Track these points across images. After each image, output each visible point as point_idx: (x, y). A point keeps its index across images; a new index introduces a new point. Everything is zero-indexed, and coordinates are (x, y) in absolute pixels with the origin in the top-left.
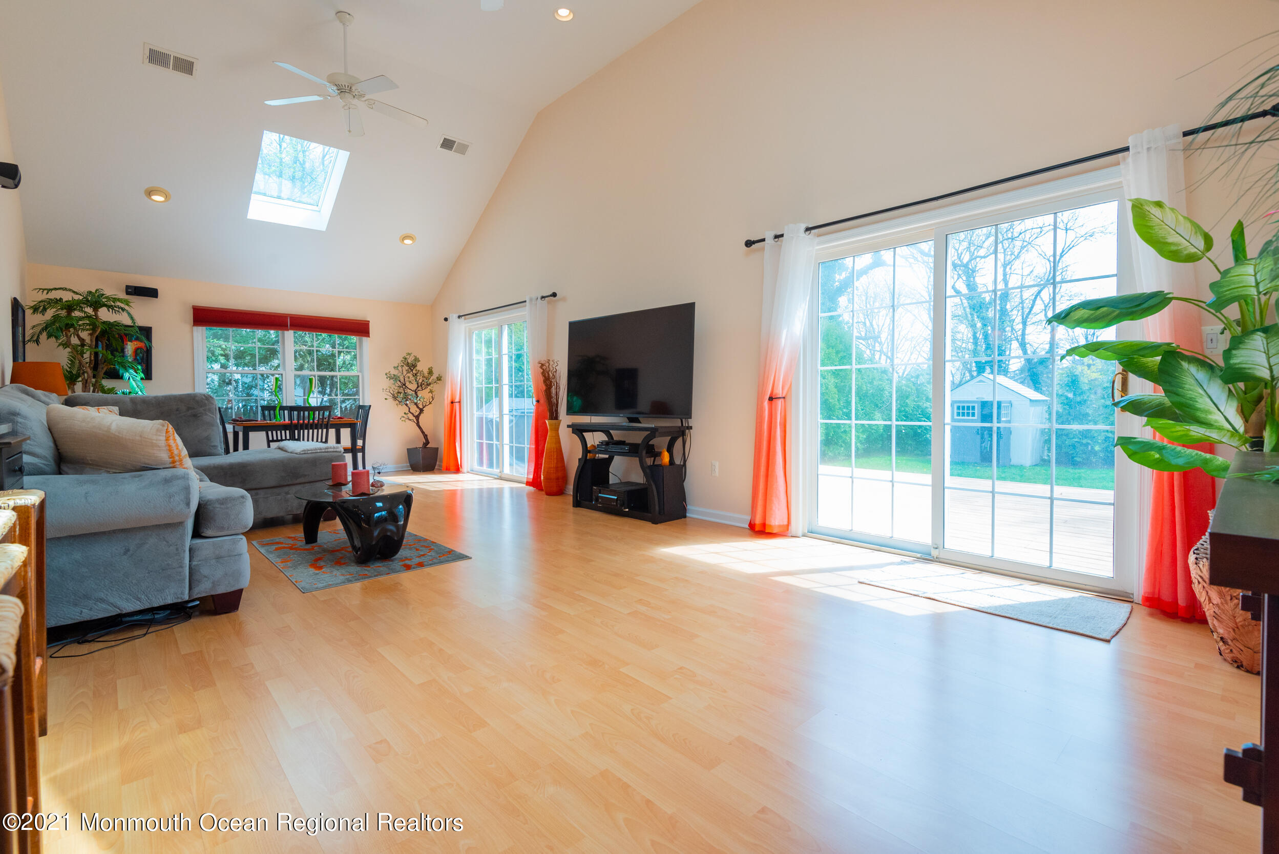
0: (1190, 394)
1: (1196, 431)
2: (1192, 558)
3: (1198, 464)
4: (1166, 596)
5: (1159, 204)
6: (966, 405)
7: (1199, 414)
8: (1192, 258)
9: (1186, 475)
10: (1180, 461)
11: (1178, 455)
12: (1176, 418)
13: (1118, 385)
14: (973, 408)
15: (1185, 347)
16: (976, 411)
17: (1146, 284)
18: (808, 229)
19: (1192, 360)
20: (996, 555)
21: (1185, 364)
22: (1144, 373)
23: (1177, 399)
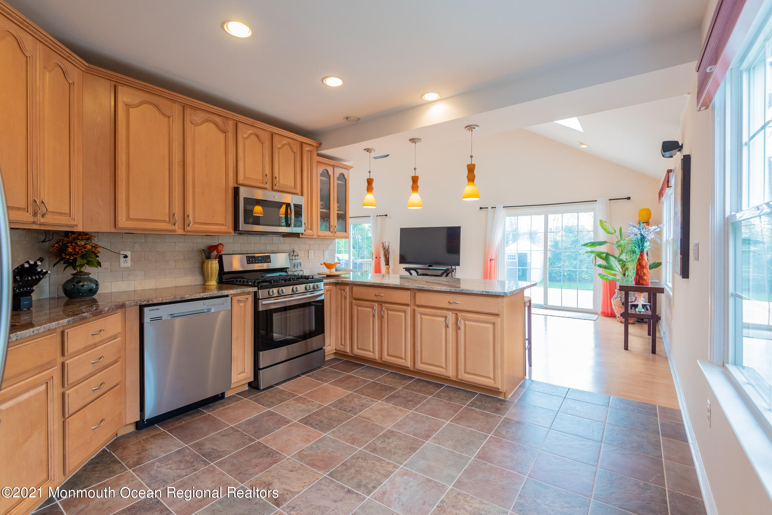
0: (612, 264)
1: (613, 272)
2: (612, 300)
3: (614, 279)
4: (606, 312)
5: (605, 222)
6: (512, 254)
7: (613, 268)
8: (612, 234)
9: (610, 282)
10: (610, 279)
11: (610, 277)
12: (609, 269)
13: (594, 260)
14: (515, 256)
15: (609, 252)
16: (516, 257)
17: (601, 239)
18: (504, 207)
19: (612, 256)
20: (562, 306)
21: (610, 257)
22: (601, 258)
23: (609, 265)
